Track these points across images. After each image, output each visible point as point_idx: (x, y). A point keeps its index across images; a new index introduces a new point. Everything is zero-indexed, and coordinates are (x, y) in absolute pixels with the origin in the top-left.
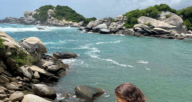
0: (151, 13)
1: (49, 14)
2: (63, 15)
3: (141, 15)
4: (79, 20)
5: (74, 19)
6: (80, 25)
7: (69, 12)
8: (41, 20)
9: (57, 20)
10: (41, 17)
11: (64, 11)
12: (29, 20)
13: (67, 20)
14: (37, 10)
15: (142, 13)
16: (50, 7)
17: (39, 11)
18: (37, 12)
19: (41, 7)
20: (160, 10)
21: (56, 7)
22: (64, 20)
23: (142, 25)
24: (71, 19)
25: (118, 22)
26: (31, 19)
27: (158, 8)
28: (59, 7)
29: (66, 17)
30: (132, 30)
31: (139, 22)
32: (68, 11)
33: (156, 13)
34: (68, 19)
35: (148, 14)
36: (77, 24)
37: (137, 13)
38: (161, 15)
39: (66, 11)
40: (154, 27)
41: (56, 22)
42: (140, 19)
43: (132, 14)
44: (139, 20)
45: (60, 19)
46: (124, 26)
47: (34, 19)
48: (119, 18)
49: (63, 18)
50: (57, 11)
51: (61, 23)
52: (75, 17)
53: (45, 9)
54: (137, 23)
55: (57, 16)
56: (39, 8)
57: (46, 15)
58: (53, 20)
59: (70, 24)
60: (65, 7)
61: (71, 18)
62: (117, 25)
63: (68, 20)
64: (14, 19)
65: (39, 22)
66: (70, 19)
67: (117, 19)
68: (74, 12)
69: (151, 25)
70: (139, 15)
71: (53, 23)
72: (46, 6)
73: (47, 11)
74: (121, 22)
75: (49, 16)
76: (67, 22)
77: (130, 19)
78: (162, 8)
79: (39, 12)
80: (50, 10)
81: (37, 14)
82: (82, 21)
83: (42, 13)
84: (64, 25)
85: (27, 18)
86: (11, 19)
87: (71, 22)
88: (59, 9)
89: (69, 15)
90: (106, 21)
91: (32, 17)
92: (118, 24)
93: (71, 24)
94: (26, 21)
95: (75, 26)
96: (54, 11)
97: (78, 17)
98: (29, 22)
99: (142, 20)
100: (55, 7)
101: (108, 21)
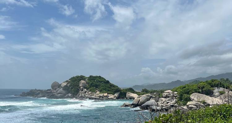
0: (204, 89)
1: (81, 85)
2: (97, 86)
3: (193, 92)
4: (114, 92)
5: (109, 91)
6: (115, 97)
7: (103, 82)
8: (73, 92)
9: (90, 92)
10: (73, 89)
11: (97, 82)
12: (59, 93)
13: (101, 92)
14: (67, 81)
15: (194, 90)
16: (82, 78)
17: (69, 82)
18: (67, 84)
19: (72, 78)
20: (212, 86)
21: (89, 77)
22: (98, 92)
23: (196, 102)
24: (106, 91)
25: (168, 99)
26: (62, 92)
27: (210, 84)
28: (91, 78)
29: (100, 88)
30: (185, 107)
31: (193, 99)
32: (101, 82)
33: (209, 90)
34: (102, 90)
35: (200, 90)
36: (113, 96)
37: (188, 90)
38: (214, 91)
39: (99, 82)
40: (209, 105)
41: (89, 94)
42: (193, 95)
43: (183, 90)
44: (192, 97)
45: (93, 91)
46: (176, 103)
47: (64, 92)
48: (168, 93)
49: (97, 90)
50: (90, 82)
51: (95, 95)
52: (110, 88)
53: (76, 80)
54: (190, 100)
55: (90, 87)
56: (70, 80)
57: (78, 86)
58: (86, 92)
59: (105, 96)
60: (98, 77)
61: (105, 89)
62: (168, 102)
63: (103, 92)
64: (39, 92)
65: (70, 95)
66: (104, 91)
67: (165, 95)
68: (108, 82)
69: (206, 103)
70: (191, 91)
71: (86, 96)
72: (78, 77)
73: (78, 82)
74: (172, 98)
75: (82, 87)
76: (101, 95)
77: (181, 95)
78: (215, 84)
79: (69, 84)
80: (83, 81)
81: (67, 86)
82: (118, 92)
83: (73, 85)
84: (98, 97)
85: (57, 90)
86: (36, 91)
87: (106, 94)
88: (92, 80)
89: (103, 86)
90: (153, 96)
91: (63, 89)
92: (169, 100)
93: (107, 96)
94: (55, 94)
95: (110, 99)
96: (87, 82)
97: (113, 88)
98: (59, 95)
99: (195, 97)
100: (87, 78)
101: (156, 97)
